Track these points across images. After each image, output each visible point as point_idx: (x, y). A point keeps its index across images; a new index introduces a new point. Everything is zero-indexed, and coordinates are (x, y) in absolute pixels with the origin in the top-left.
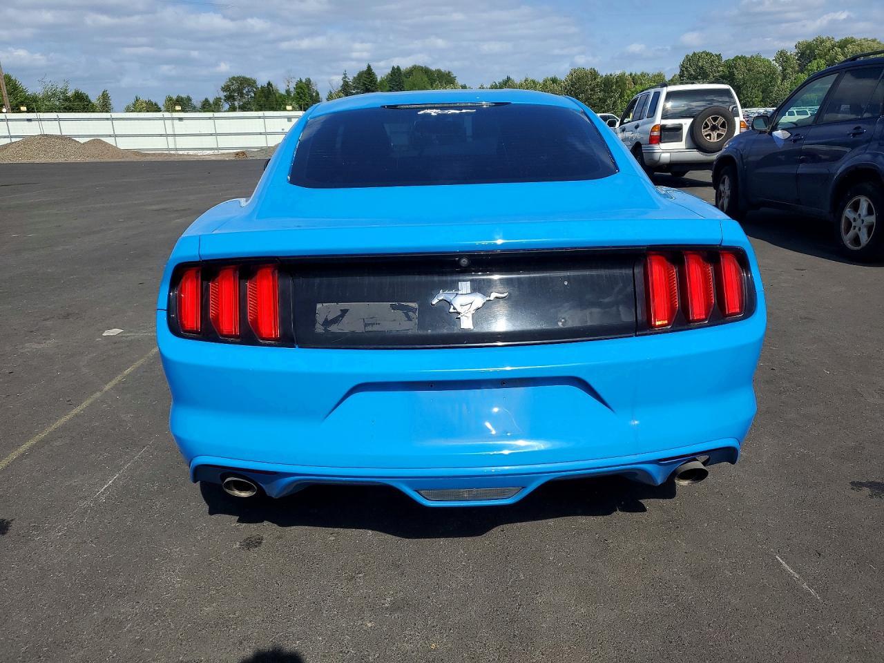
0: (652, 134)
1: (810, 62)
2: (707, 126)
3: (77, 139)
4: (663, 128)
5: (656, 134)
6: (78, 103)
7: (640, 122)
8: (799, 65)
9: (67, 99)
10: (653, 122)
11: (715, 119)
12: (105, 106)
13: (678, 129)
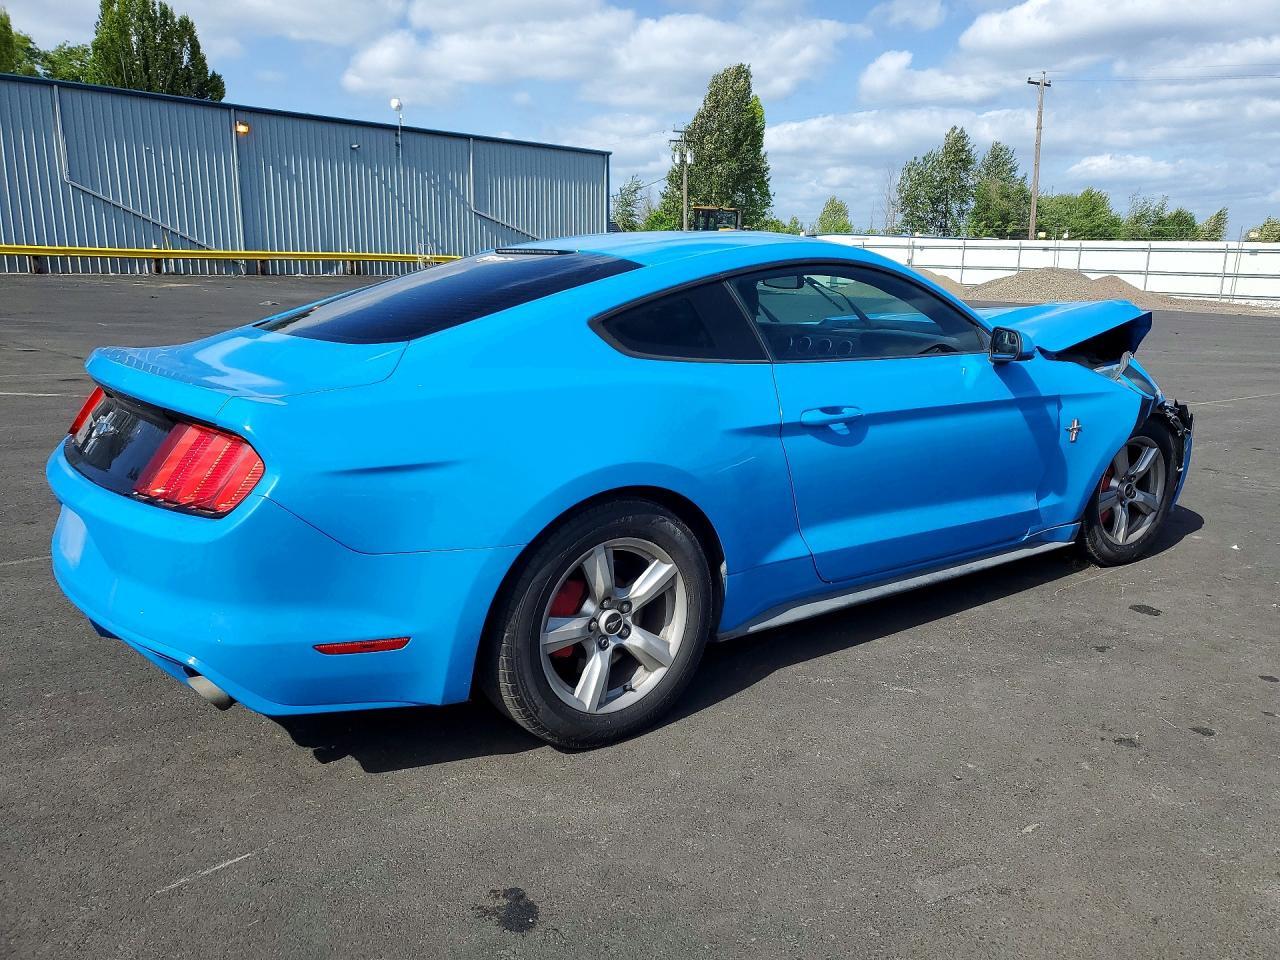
3: (1088, 275)
6: (1176, 227)
9: (1161, 221)
12: (1215, 232)
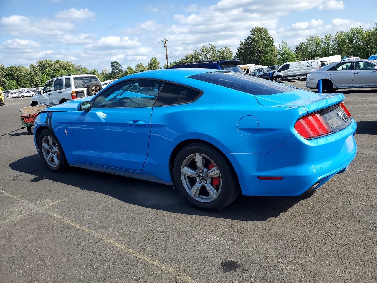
0: (72, 95)
1: (45, 69)
2: (93, 91)
4: (77, 92)
5: (74, 94)
7: (61, 90)
8: (41, 70)
10: (71, 90)
11: (96, 88)
13: (83, 92)
